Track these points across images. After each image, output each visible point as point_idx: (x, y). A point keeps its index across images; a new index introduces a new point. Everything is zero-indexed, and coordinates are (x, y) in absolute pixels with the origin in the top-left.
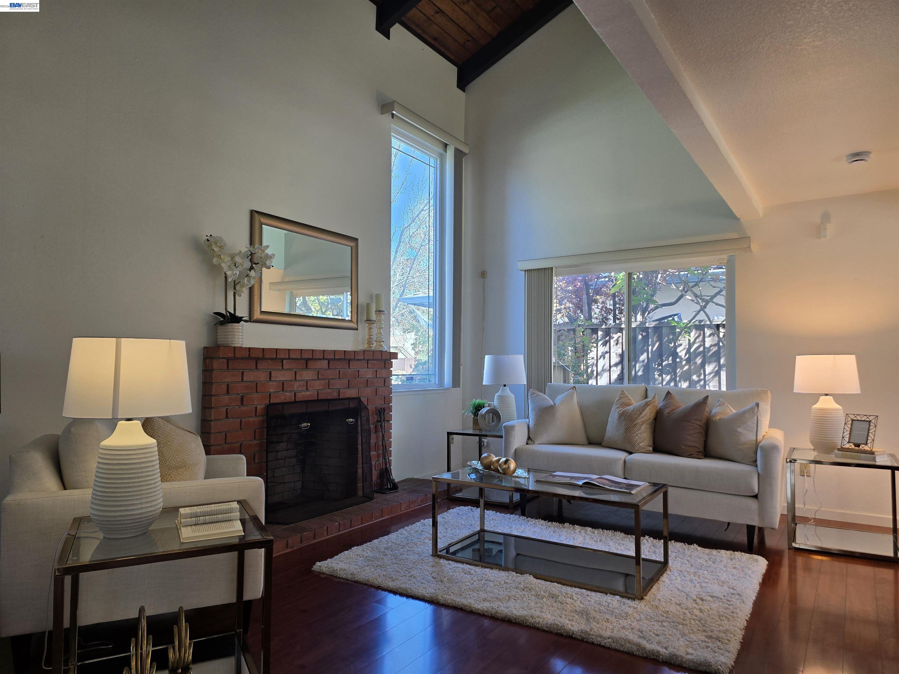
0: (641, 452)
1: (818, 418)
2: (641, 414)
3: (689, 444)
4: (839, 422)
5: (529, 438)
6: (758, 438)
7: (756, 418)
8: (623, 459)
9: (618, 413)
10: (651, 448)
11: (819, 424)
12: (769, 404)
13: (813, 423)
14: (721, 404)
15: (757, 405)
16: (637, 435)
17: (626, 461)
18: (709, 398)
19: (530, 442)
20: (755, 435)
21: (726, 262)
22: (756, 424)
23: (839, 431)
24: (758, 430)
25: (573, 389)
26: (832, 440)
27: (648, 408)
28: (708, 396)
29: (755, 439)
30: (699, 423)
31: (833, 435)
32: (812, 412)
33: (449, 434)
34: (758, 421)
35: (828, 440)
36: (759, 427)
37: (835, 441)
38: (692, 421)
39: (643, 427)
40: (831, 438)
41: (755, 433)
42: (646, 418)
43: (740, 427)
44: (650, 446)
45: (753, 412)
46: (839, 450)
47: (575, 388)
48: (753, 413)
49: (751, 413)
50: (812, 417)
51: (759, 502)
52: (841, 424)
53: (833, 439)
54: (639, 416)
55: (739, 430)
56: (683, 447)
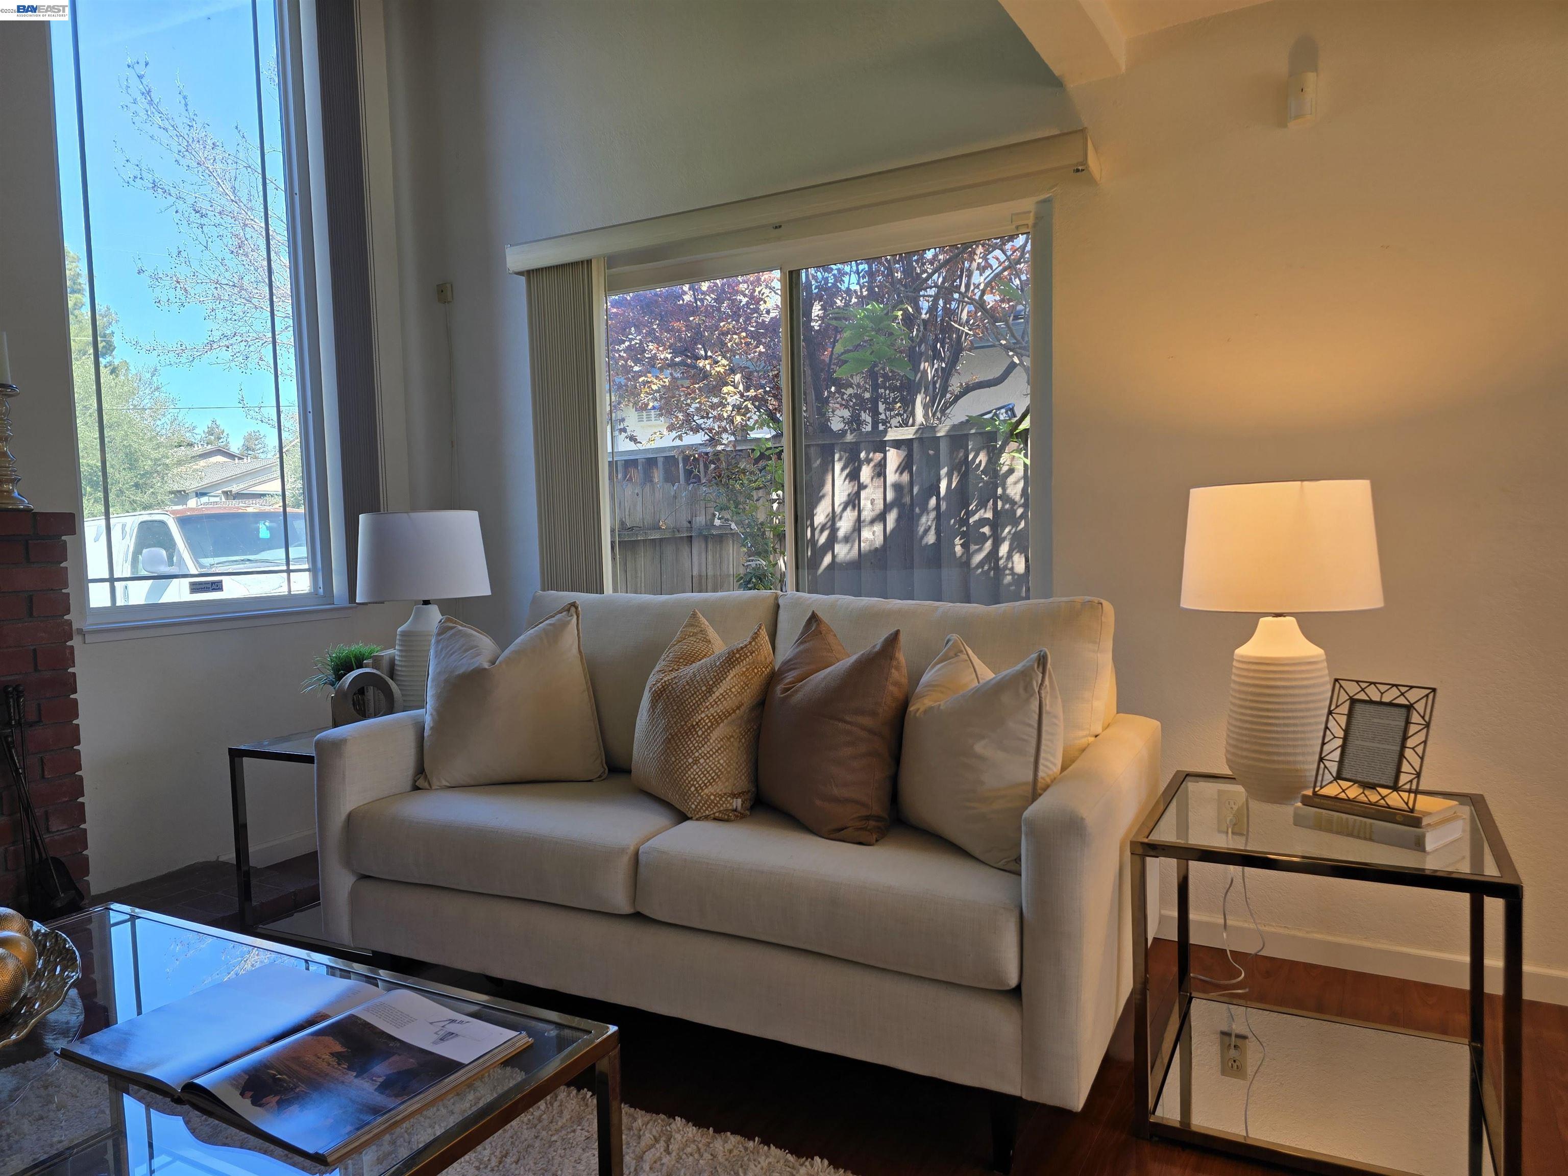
0: (706, 818)
1: (1251, 689)
2: (710, 691)
3: (836, 791)
4: (1313, 702)
5: (420, 770)
6: (1041, 774)
7: (1035, 705)
8: (632, 848)
9: (651, 688)
10: (738, 803)
11: (1251, 708)
12: (1108, 644)
13: (1234, 704)
14: (952, 654)
15: (1042, 661)
16: (696, 761)
17: (642, 858)
18: (902, 638)
19: (421, 783)
20: (1032, 766)
21: (1030, 222)
22: (1036, 725)
23: (1311, 732)
24: (1043, 747)
25: (569, 610)
26: (1288, 762)
27: (732, 673)
28: (897, 633)
29: (1030, 778)
30: (866, 721)
31: (1294, 746)
32: (1234, 670)
33: (236, 755)
34: (1044, 716)
35: (1279, 762)
36: (1044, 736)
37: (1298, 767)
38: (848, 718)
39: (716, 734)
40: (1285, 754)
41: (1032, 759)
42: (727, 704)
43: (983, 737)
44: (734, 796)
45: (1028, 687)
46: (1306, 801)
47: (577, 608)
48: (1026, 689)
49: (1021, 691)
50: (1232, 685)
51: (1022, 1017)
52: (1316, 709)
53: (1291, 759)
54: (705, 697)
55: (979, 748)
56: (818, 802)
